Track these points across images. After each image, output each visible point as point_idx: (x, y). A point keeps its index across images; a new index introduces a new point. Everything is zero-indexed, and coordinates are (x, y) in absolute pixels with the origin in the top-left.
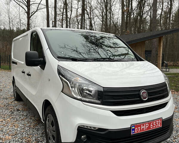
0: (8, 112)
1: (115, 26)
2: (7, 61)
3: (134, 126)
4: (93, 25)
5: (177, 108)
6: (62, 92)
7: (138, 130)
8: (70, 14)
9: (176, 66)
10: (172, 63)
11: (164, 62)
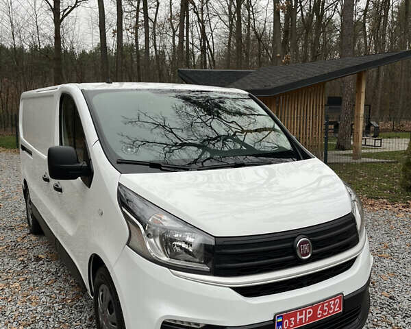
0: (14, 265)
1: (259, 40)
2: (10, 125)
3: (282, 316)
4: (209, 37)
5: (387, 247)
6: (128, 244)
7: (290, 323)
8: (155, 10)
9: (399, 130)
10: (388, 125)
11: (372, 123)
